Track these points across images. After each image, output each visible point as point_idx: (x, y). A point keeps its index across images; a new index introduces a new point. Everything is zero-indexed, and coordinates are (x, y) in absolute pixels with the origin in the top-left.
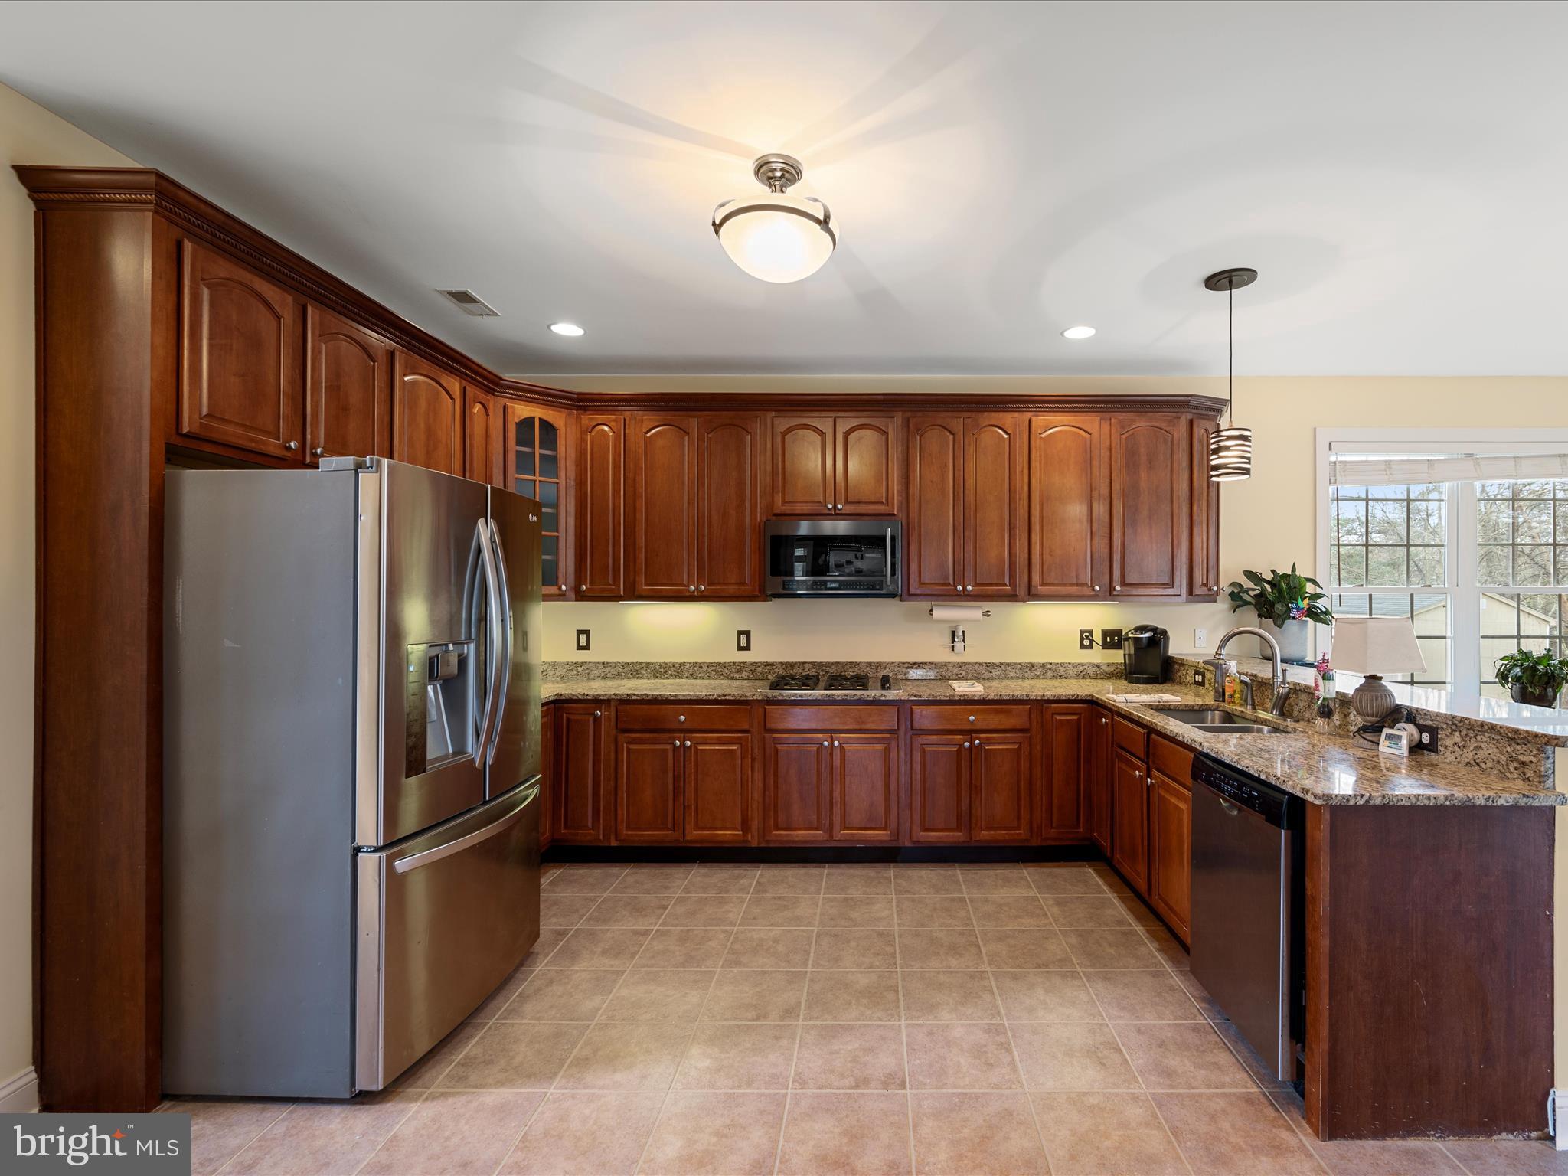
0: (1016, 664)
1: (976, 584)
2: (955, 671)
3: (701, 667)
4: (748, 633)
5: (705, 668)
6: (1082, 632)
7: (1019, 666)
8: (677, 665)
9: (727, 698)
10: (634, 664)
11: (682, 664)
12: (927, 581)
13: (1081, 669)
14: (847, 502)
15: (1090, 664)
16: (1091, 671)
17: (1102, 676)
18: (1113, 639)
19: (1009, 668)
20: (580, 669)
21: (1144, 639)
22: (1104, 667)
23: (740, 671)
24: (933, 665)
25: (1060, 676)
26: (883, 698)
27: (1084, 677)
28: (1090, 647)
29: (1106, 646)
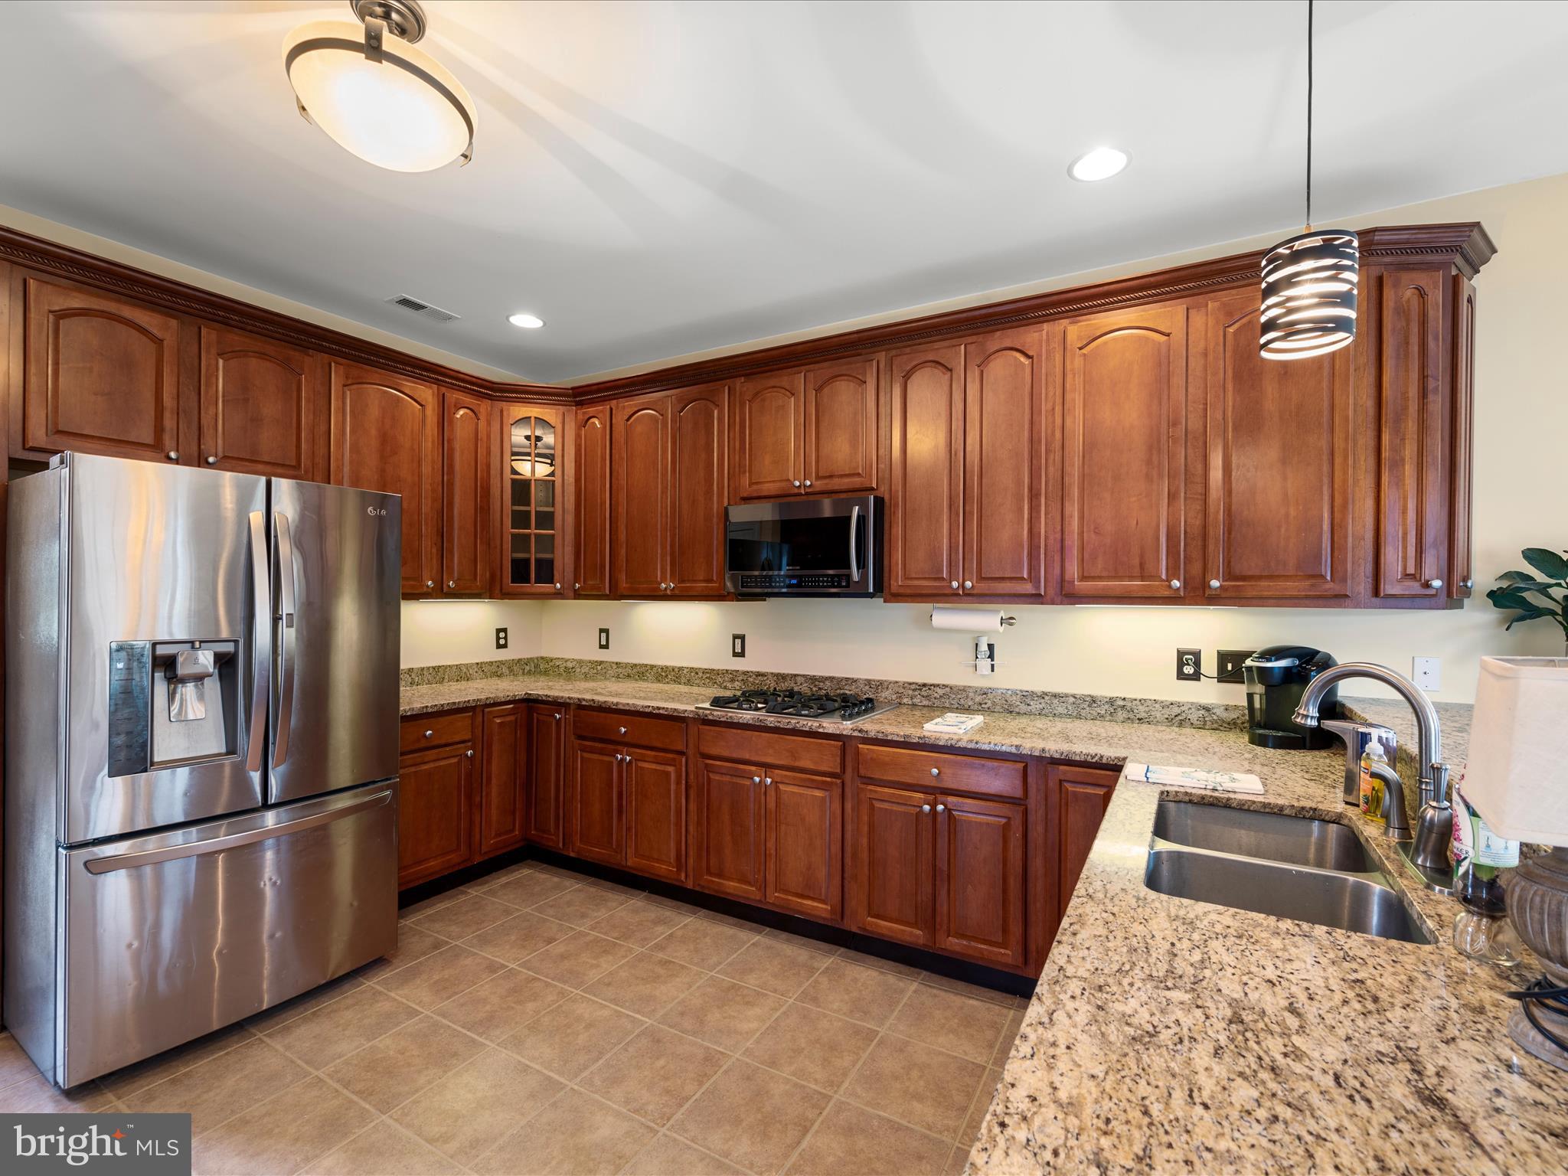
0: (1067, 696)
1: (981, 578)
2: (978, 699)
3: (697, 673)
4: (742, 638)
5: (700, 674)
6: (1181, 654)
7: (1072, 700)
8: (676, 670)
9: (661, 711)
10: (641, 666)
11: (681, 669)
12: (914, 576)
13: (1176, 710)
14: (818, 478)
15: (1192, 704)
16: (1194, 716)
17: (1215, 726)
18: (1232, 666)
19: (1056, 701)
20: (599, 668)
21: (1277, 671)
22: (1220, 712)
23: (732, 680)
24: (948, 689)
25: (1139, 719)
26: (821, 730)
27: (1181, 725)
28: (1196, 676)
29: (1224, 676)
